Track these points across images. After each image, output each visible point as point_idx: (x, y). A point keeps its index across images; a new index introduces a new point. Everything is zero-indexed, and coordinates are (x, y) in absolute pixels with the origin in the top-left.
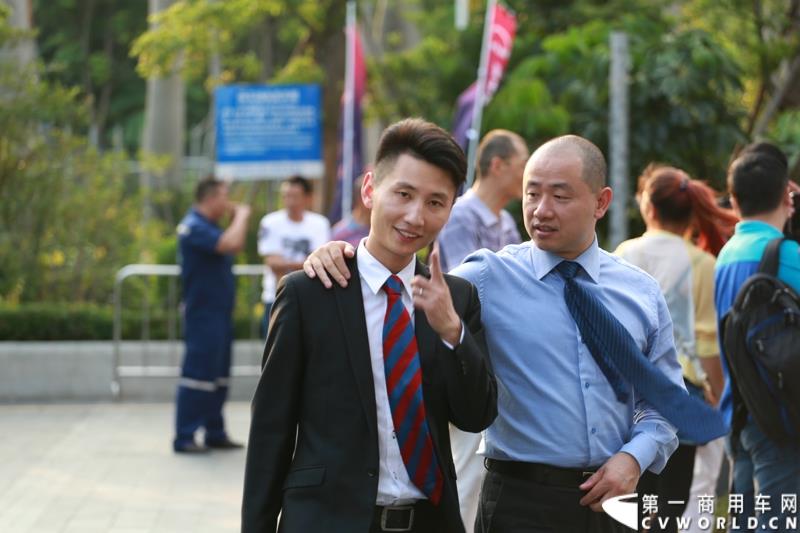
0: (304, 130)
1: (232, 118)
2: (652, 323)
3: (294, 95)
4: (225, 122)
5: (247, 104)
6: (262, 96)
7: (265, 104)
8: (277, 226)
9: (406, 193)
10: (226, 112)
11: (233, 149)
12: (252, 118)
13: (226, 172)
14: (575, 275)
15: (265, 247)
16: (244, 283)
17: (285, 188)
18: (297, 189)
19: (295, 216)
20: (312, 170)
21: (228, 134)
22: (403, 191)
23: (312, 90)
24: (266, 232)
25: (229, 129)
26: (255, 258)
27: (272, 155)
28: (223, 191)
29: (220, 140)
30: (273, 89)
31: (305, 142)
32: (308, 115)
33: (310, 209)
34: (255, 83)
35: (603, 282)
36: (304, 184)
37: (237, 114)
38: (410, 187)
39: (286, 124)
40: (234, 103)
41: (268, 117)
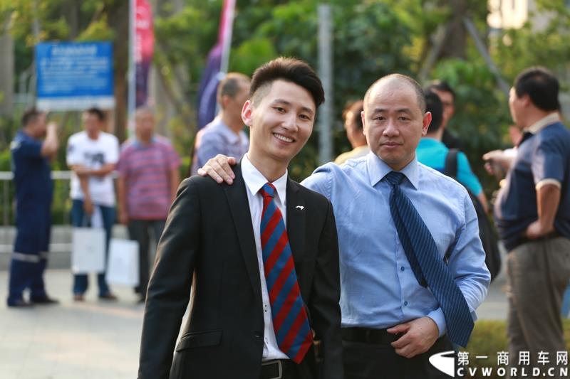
0: (100, 75)
1: (48, 66)
2: (460, 219)
3: (93, 50)
4: (43, 68)
5: (58, 56)
6: (70, 51)
7: (72, 56)
8: (80, 143)
9: (282, 108)
10: (43, 63)
11: (49, 88)
12: (62, 66)
13: (44, 105)
14: (400, 183)
15: (72, 159)
16: (58, 185)
17: (85, 117)
18: (94, 117)
19: (93, 136)
20: (107, 103)
21: (45, 78)
22: (280, 106)
23: (106, 46)
24: (72, 148)
25: (46, 74)
26: (65, 167)
27: (77, 92)
28: (41, 119)
29: (39, 83)
30: (78, 45)
31: (101, 83)
32: (103, 64)
33: (106, 131)
34: (65, 41)
35: (422, 189)
36: (99, 114)
37: (52, 64)
38: (286, 103)
39: (87, 70)
40: (49, 55)
41: (75, 66)
